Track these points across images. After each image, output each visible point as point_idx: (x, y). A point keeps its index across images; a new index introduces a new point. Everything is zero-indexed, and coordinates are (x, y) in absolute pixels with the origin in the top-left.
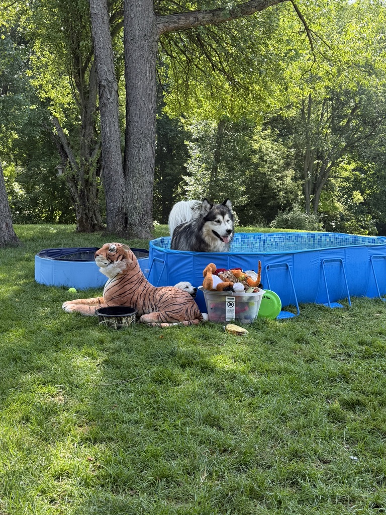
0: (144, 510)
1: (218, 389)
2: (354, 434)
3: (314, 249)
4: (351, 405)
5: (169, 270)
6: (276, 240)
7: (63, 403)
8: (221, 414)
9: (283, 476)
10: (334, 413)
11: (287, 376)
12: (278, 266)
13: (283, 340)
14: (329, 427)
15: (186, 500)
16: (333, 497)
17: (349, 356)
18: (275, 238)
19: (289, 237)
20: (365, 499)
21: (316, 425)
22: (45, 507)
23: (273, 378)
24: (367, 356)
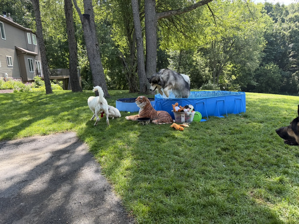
1: (178, 144)
2: (225, 158)
3: (214, 97)
4: (225, 149)
5: (162, 105)
6: (200, 94)
9: (200, 171)
10: (218, 152)
11: (202, 140)
12: (200, 103)
13: (202, 128)
14: (216, 156)
16: (216, 178)
17: (225, 134)
19: (206, 93)
20: (227, 178)
21: (212, 155)
23: (197, 141)
24: (231, 134)
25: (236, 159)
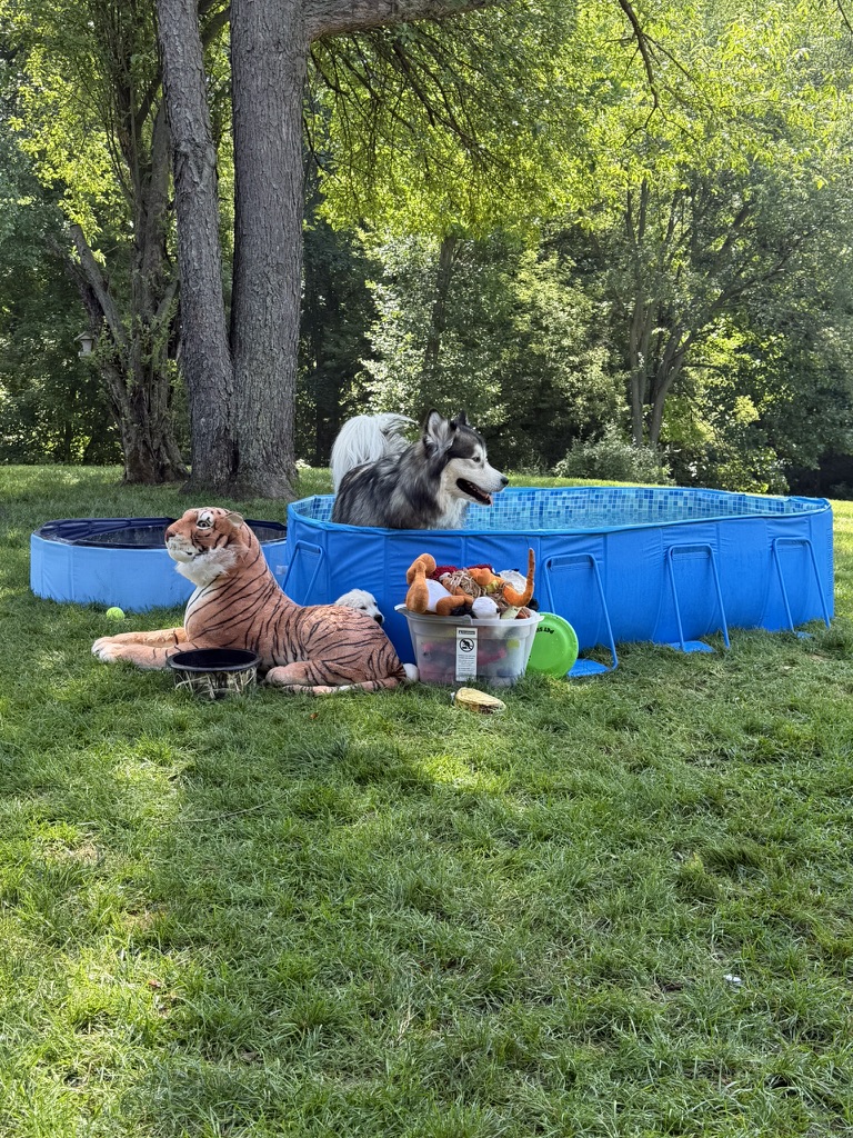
0: (274, 1095)
1: (439, 831)
2: (733, 927)
3: (651, 524)
4: (727, 864)
5: (332, 570)
6: (568, 503)
7: (94, 863)
8: (445, 885)
9: (580, 1017)
10: (690, 880)
11: (588, 802)
12: (571, 560)
13: (582, 723)
14: (679, 911)
15: (367, 1072)
16: (688, 1064)
17: (725, 757)
18: (564, 498)
19: (597, 497)
20: (756, 1069)
21: (651, 907)
22: (56, 1091)
23: (558, 806)
24: (762, 758)
25: (802, 927)
